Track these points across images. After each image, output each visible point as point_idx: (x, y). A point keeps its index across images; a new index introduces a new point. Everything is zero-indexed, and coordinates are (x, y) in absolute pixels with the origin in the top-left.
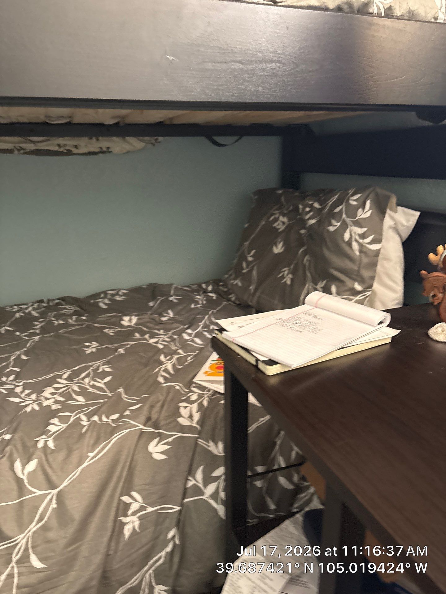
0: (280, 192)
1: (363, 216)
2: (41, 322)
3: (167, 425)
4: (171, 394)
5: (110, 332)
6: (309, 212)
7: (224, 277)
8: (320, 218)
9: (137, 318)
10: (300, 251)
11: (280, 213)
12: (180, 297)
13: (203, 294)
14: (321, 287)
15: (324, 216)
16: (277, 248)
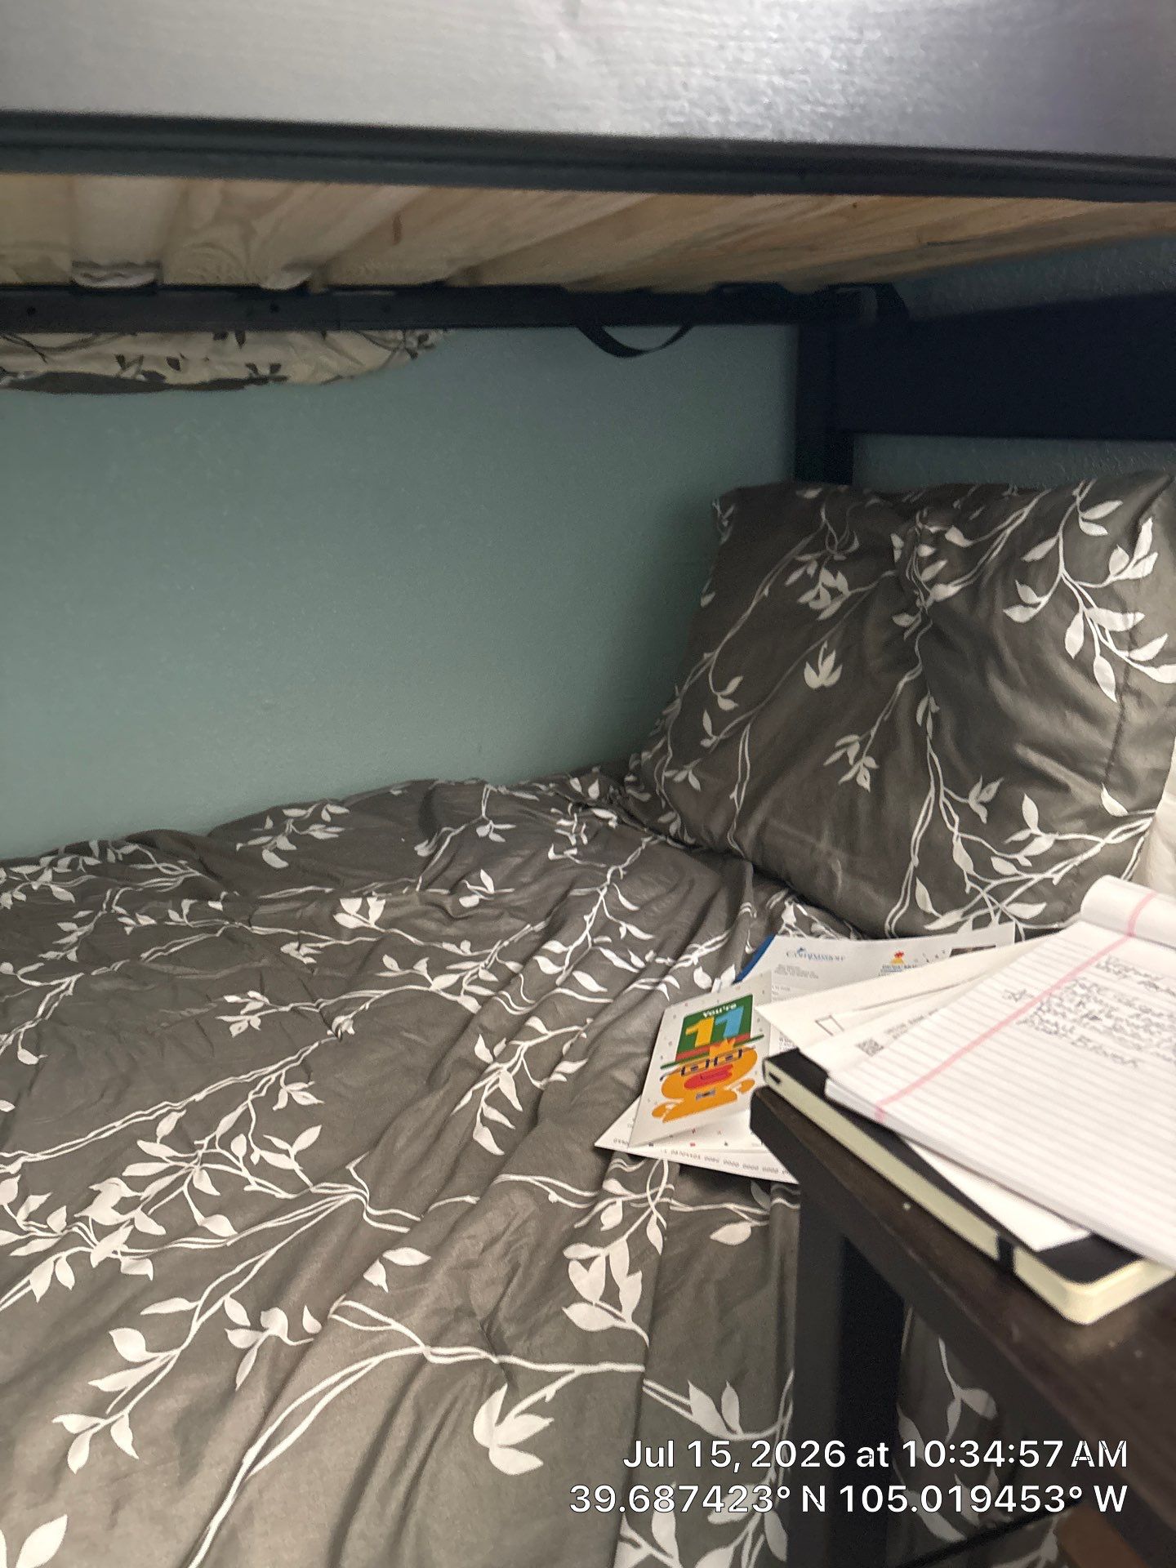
0: (812, 494)
1: (1131, 574)
2: (80, 922)
3: (532, 1333)
5: (303, 953)
6: (933, 559)
7: (639, 758)
8: (975, 579)
9: (384, 902)
10: (901, 685)
11: (820, 562)
12: (508, 826)
13: (578, 813)
14: (982, 803)
15: (990, 573)
16: (818, 673)
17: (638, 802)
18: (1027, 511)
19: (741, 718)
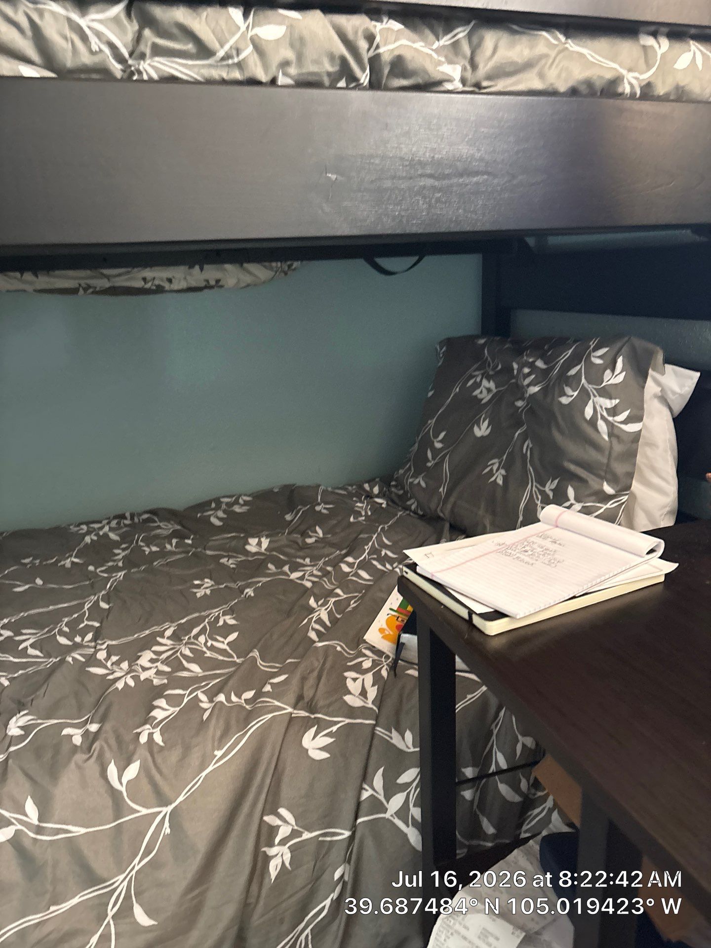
0: (482, 341)
1: (612, 381)
2: (124, 550)
3: (329, 705)
4: (330, 659)
5: (231, 563)
6: (529, 374)
7: (398, 473)
8: (548, 383)
9: (268, 540)
10: (517, 434)
11: (483, 375)
12: (331, 506)
13: (367, 500)
14: (552, 490)
15: (553, 381)
16: (480, 429)
17: (397, 495)
18: (570, 351)
19: (446, 451)
